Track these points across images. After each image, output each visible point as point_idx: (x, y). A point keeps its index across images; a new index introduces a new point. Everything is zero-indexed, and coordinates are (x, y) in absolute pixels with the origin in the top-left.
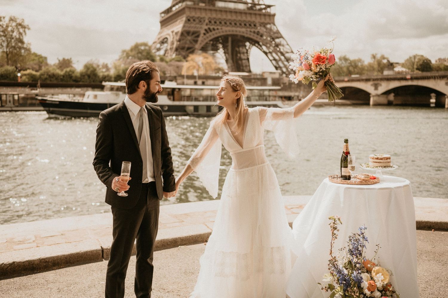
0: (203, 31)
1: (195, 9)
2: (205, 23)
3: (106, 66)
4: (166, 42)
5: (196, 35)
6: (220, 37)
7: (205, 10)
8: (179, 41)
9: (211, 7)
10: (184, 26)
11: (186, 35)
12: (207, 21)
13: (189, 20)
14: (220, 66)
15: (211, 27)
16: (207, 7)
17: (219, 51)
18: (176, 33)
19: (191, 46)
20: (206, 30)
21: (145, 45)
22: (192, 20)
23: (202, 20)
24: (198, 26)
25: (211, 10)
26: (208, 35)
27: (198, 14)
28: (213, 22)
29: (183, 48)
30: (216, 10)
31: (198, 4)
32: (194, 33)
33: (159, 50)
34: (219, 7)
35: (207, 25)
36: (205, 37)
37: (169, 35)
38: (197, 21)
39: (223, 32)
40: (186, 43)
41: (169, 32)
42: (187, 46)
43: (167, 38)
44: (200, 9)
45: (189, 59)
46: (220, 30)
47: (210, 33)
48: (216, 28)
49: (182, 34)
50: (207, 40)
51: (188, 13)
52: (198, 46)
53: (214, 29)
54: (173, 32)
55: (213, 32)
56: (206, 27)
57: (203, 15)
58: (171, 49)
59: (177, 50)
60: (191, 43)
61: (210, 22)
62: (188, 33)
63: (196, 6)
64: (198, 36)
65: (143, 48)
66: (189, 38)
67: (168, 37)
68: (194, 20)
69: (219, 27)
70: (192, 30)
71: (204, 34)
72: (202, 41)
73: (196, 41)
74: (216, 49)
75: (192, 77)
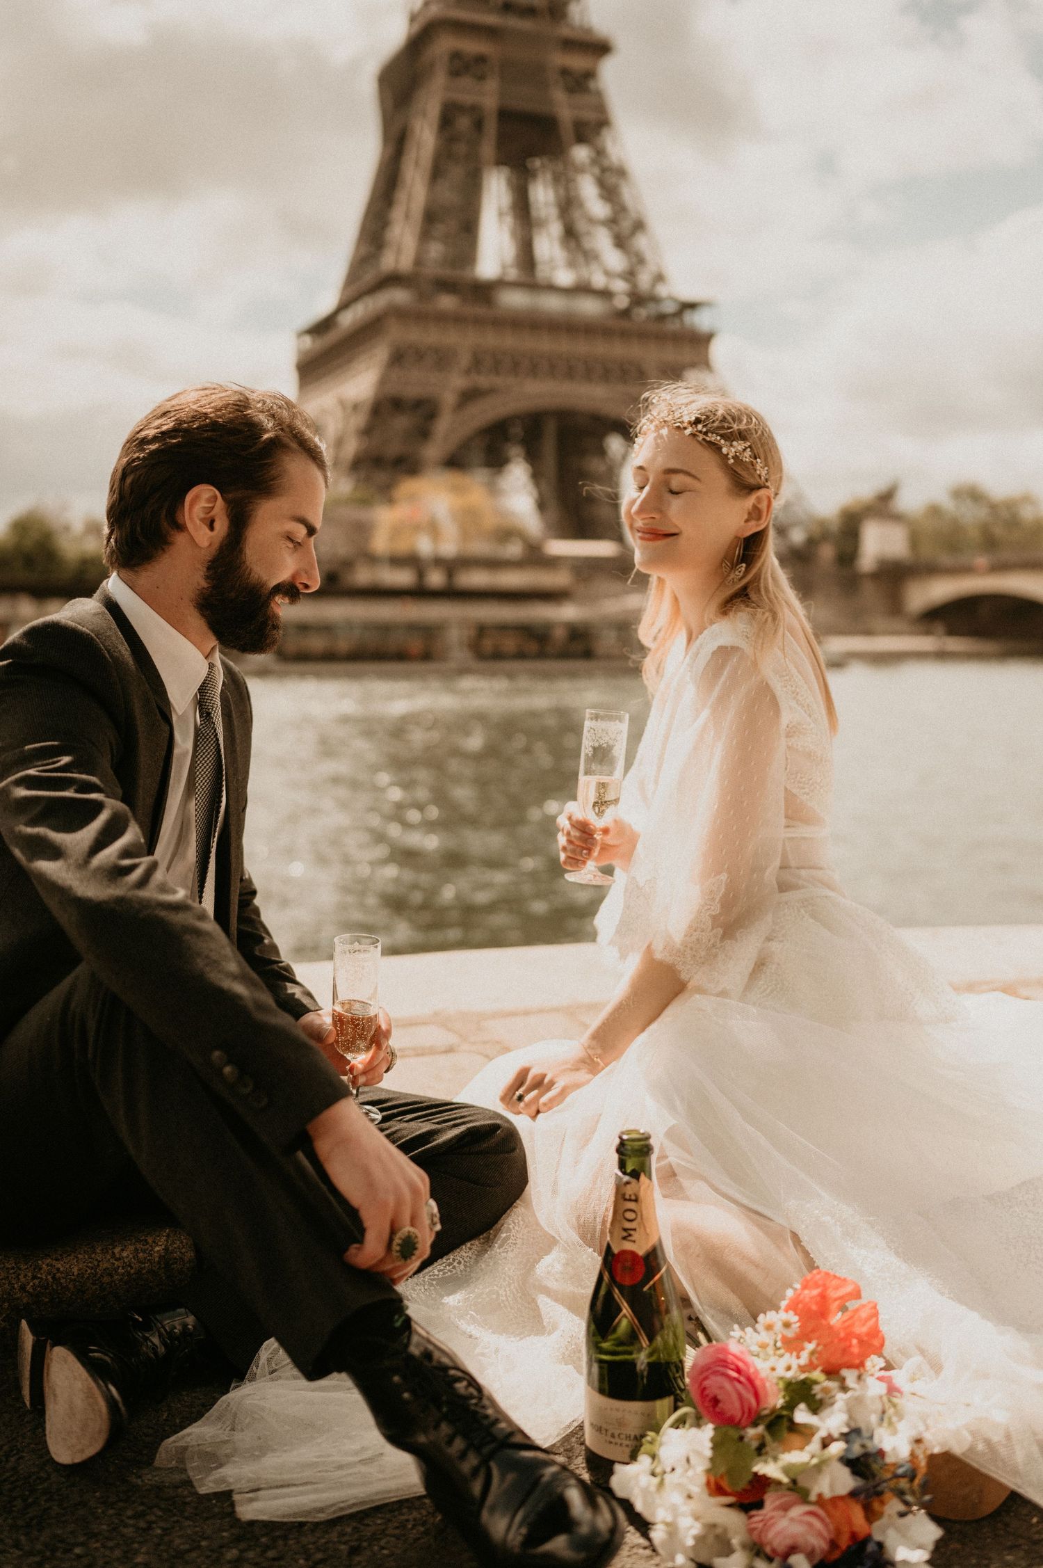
0: (449, 399)
1: (420, 317)
2: (456, 369)
5: (424, 411)
6: (516, 417)
7: (457, 320)
8: (367, 432)
9: (480, 311)
10: (383, 381)
11: (388, 410)
12: (465, 360)
13: (400, 358)
14: (516, 521)
15: (481, 382)
16: (469, 310)
17: (510, 468)
18: (356, 407)
19: (406, 450)
20: (463, 395)
22: (409, 358)
23: (449, 358)
24: (434, 377)
26: (468, 410)
27: (431, 337)
28: (488, 363)
29: (377, 461)
30: (498, 322)
31: (432, 301)
32: (418, 403)
34: (509, 310)
35: (466, 373)
36: (458, 417)
37: (325, 411)
38: (430, 360)
39: (525, 398)
40: (386, 441)
41: (331, 401)
42: (394, 449)
44: (439, 318)
45: (399, 494)
47: (479, 405)
48: (497, 382)
49: (375, 410)
50: (465, 431)
51: (396, 333)
52: (433, 451)
53: (493, 390)
54: (342, 403)
55: (491, 400)
56: (462, 383)
57: (451, 338)
59: (357, 465)
60: (406, 438)
61: (477, 364)
62: (396, 404)
63: (427, 308)
64: (432, 417)
66: (402, 423)
67: (326, 420)
68: (419, 359)
69: (510, 382)
70: (410, 392)
71: (457, 408)
72: (449, 433)
73: (423, 433)
74: (496, 461)
75: (411, 561)
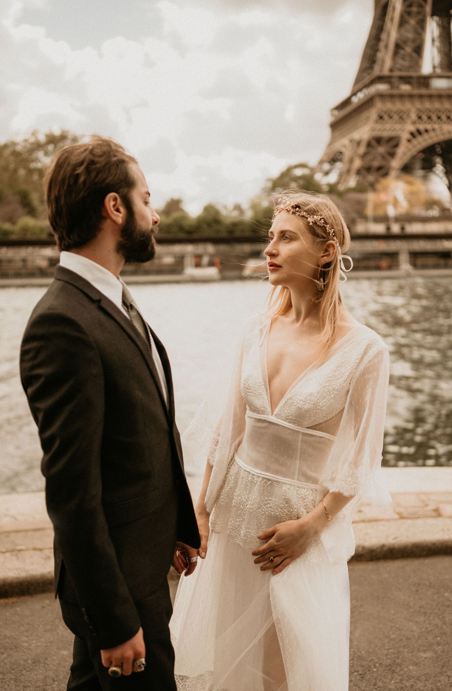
0: (405, 136)
1: (392, 97)
2: (409, 121)
3: (238, 207)
4: (340, 160)
5: (393, 143)
6: (439, 144)
7: (411, 97)
8: (364, 156)
9: (423, 91)
10: (373, 130)
11: (374, 143)
12: (414, 116)
13: (381, 117)
14: (436, 196)
15: (421, 127)
16: (416, 92)
17: (434, 169)
18: (359, 143)
19: (383, 163)
20: (412, 134)
21: (302, 166)
22: (386, 117)
23: (405, 116)
24: (398, 126)
25: (421, 97)
26: (415, 142)
27: (398, 106)
28: (425, 117)
29: (368, 169)
30: (430, 97)
31: (398, 88)
32: (390, 139)
33: (327, 173)
34: (437, 89)
35: (414, 123)
36: (410, 146)
37: (344, 146)
38: (396, 117)
39: (443, 134)
40: (373, 160)
41: (345, 141)
42: (376, 164)
43: (341, 153)
44: (402, 97)
45: (379, 186)
46: (439, 132)
47: (420, 139)
48: (429, 127)
49: (369, 145)
50: (414, 151)
51: (379, 106)
52: (396, 163)
53: (426, 131)
54: (351, 141)
55: (426, 136)
56: (412, 128)
57: (408, 105)
58: (348, 171)
59: (358, 172)
60: (383, 157)
61: (420, 118)
62: (378, 140)
63: (395, 92)
64: (396, 146)
65: (298, 172)
66: (381, 150)
67: (343, 150)
68: (391, 117)
69: (436, 126)
70: (386, 134)
71: (409, 141)
72: (405, 154)
73: (392, 155)
74: (429, 166)
75: (384, 219)
